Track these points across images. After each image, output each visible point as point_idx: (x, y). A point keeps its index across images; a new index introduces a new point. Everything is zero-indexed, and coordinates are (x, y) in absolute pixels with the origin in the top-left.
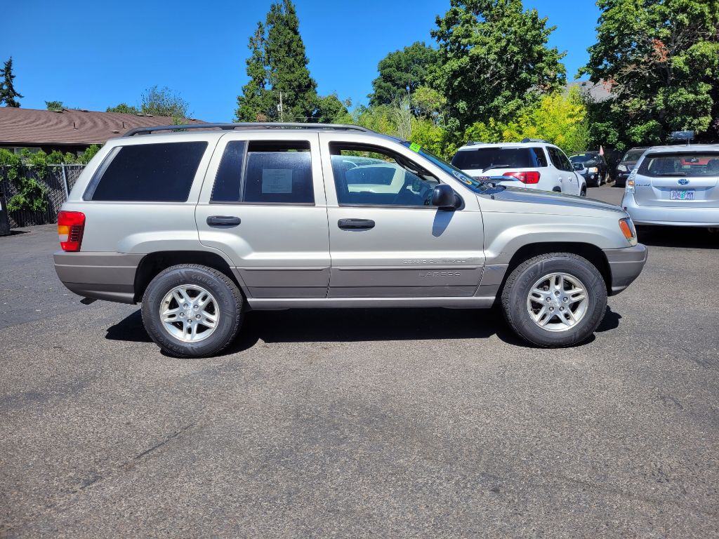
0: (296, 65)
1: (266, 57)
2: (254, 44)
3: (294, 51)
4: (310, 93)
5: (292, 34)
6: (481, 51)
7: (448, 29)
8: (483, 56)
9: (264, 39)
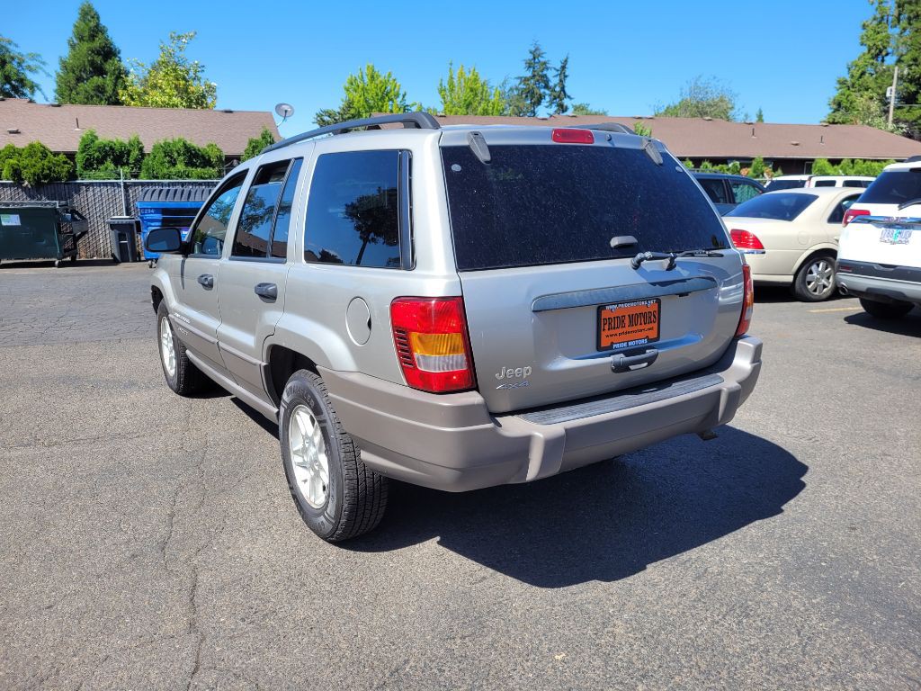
1: (896, 13)
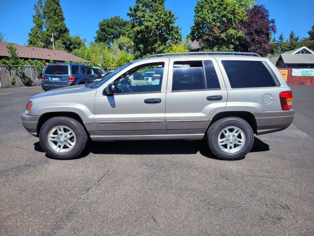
0: (59, 20)
1: (43, 15)
2: (37, 8)
3: (58, 14)
4: (66, 34)
5: (56, 5)
6: (149, 24)
7: (135, 13)
8: (150, 26)
9: (42, 7)
